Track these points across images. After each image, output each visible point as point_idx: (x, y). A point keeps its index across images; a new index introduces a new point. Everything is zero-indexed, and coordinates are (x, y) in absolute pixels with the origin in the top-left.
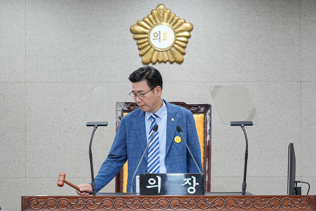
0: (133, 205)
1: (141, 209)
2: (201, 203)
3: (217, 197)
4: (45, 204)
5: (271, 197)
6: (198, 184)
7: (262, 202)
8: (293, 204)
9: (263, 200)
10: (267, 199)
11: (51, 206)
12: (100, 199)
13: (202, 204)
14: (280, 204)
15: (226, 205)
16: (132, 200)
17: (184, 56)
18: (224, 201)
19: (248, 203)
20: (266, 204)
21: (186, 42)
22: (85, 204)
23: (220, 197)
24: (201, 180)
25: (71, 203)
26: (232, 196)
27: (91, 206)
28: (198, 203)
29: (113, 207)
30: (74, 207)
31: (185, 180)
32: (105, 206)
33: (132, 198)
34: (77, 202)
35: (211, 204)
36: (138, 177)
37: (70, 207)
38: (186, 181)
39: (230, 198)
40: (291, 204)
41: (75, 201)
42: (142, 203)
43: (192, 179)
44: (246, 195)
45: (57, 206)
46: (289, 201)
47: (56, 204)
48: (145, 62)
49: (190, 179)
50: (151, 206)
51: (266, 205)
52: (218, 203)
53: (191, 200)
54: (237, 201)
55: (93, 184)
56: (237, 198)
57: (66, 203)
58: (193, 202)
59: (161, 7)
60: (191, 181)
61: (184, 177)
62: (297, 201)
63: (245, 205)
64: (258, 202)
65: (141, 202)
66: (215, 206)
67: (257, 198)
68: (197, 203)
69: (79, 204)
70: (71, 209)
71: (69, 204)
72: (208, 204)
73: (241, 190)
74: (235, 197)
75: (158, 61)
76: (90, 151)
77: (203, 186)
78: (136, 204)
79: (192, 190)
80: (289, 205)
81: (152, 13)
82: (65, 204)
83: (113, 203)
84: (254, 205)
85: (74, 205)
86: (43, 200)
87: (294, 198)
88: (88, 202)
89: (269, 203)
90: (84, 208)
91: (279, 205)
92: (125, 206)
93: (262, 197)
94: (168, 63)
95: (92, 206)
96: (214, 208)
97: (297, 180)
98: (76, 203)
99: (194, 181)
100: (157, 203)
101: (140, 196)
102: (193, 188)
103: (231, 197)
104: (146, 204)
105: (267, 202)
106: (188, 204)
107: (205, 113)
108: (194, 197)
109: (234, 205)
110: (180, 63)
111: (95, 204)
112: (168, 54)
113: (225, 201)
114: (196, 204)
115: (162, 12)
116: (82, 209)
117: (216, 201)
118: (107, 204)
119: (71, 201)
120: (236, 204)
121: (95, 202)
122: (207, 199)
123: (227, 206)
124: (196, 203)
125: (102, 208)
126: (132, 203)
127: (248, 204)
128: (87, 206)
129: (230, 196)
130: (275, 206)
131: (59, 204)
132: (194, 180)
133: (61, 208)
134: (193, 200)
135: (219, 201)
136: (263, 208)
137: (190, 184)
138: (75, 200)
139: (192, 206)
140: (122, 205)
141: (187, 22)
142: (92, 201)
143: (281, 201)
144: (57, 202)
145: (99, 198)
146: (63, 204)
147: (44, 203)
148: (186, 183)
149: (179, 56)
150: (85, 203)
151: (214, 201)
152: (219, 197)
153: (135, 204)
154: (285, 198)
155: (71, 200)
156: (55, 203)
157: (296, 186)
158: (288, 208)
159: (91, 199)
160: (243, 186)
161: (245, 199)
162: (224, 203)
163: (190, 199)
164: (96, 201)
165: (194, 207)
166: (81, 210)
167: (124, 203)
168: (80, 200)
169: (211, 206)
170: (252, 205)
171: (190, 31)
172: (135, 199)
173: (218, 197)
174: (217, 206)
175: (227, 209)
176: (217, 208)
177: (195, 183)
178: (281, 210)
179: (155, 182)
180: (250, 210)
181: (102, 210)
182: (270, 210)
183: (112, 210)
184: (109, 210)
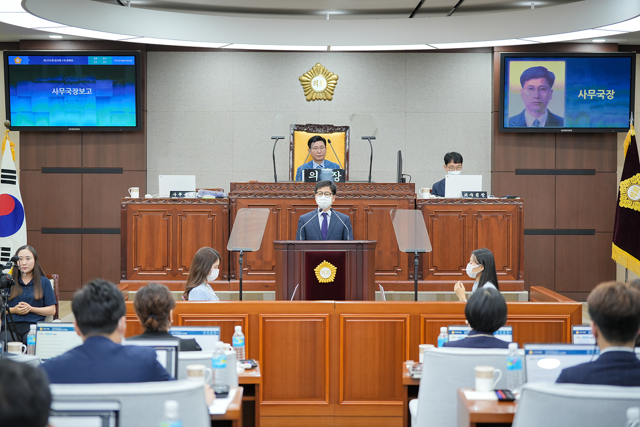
0: (300, 188)
1: (305, 191)
3: (353, 184)
5: (387, 184)
6: (341, 175)
8: (400, 188)
9: (382, 186)
10: (384, 185)
11: (249, 189)
13: (344, 188)
14: (392, 189)
17: (333, 96)
19: (372, 187)
20: (383, 188)
21: (334, 87)
23: (355, 183)
24: (343, 173)
28: (341, 188)
29: (288, 189)
30: (263, 190)
31: (333, 173)
33: (300, 184)
34: (265, 186)
35: (349, 188)
36: (303, 171)
37: (260, 190)
44: (371, 182)
46: (398, 187)
54: (365, 186)
55: (275, 175)
59: (319, 65)
60: (337, 174)
62: (403, 186)
63: (370, 189)
64: (379, 187)
65: (305, 187)
67: (378, 185)
69: (266, 188)
71: (260, 187)
72: (347, 188)
73: (368, 180)
74: (364, 184)
75: (316, 99)
76: (273, 154)
77: (344, 177)
78: (302, 188)
79: (337, 179)
80: (398, 189)
81: (312, 69)
82: (258, 188)
83: (287, 187)
84: (376, 189)
85: (263, 188)
86: (243, 185)
87: (401, 185)
88: (272, 187)
89: (385, 188)
92: (295, 189)
93: (381, 184)
94: (322, 100)
95: (274, 189)
96: (351, 191)
97: (403, 174)
99: (339, 174)
102: (338, 178)
104: (309, 188)
107: (345, 131)
110: (330, 100)
112: (322, 94)
113: (358, 186)
115: (319, 68)
116: (268, 191)
117: (352, 186)
118: (284, 188)
119: (261, 185)
120: (364, 188)
122: (347, 185)
123: (359, 190)
128: (271, 189)
129: (361, 183)
130: (389, 189)
131: (254, 188)
133: (255, 190)
135: (354, 186)
136: (381, 191)
137: (336, 176)
140: (293, 189)
141: (334, 74)
142: (274, 186)
143: (393, 187)
145: (279, 184)
146: (256, 187)
148: (333, 175)
149: (329, 96)
150: (270, 187)
154: (395, 185)
156: (252, 187)
157: (403, 177)
158: (397, 191)
159: (274, 184)
160: (369, 177)
161: (370, 185)
164: (277, 186)
167: (294, 187)
168: (267, 185)
169: (349, 190)
171: (336, 80)
174: (353, 189)
177: (339, 175)
178: (393, 192)
179: (314, 174)
180: (375, 192)
181: (281, 192)
182: (386, 192)
183: (287, 191)
184: (285, 191)
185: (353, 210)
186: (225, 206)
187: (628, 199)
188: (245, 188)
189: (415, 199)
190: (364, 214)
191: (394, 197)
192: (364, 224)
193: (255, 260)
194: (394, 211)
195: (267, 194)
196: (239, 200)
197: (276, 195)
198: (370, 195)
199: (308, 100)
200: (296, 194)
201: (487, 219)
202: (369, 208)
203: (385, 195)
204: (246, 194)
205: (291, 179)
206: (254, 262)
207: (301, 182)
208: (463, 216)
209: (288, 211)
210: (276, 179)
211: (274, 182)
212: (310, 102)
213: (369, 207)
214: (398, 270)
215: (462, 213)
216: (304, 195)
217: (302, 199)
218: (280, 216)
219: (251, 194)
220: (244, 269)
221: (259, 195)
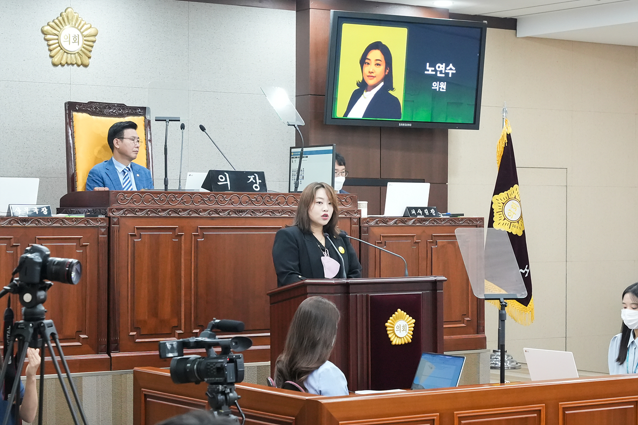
1: (216, 205)
2: (266, 200)
6: (260, 181)
11: (136, 201)
12: (180, 194)
13: (268, 201)
15: (287, 202)
17: (90, 60)
18: (285, 198)
25: (154, 198)
26: (292, 194)
29: (192, 202)
30: (158, 203)
32: (186, 202)
34: (161, 198)
35: (275, 201)
37: (153, 203)
39: (290, 196)
41: (158, 196)
45: (142, 201)
48: (56, 64)
49: (254, 176)
52: (281, 200)
57: (150, 198)
58: (260, 199)
59: (69, 10)
60: (255, 178)
62: (343, 199)
65: (217, 198)
69: (162, 200)
70: (155, 204)
71: (152, 199)
72: (272, 202)
74: (294, 194)
75: (67, 63)
79: (256, 188)
82: (149, 200)
83: (191, 199)
86: (129, 194)
88: (169, 198)
90: (167, 203)
92: (203, 202)
94: (75, 65)
95: (173, 202)
96: (278, 205)
98: (159, 198)
99: (257, 179)
100: (230, 200)
102: (257, 185)
104: (221, 201)
106: (256, 201)
107: (144, 115)
108: (260, 194)
110: (86, 66)
111: (176, 199)
112: (75, 57)
115: (71, 15)
117: (279, 198)
118: (187, 200)
120: (294, 201)
122: (272, 197)
124: (262, 200)
125: (183, 204)
126: (209, 199)
128: (169, 201)
133: (146, 204)
134: (260, 197)
135: (282, 198)
137: (254, 182)
140: (200, 201)
141: (92, 26)
142: (173, 196)
144: (143, 197)
146: (147, 199)
147: (130, 198)
148: (250, 181)
149: (86, 61)
150: (167, 198)
151: (277, 198)
152: (281, 194)
153: (211, 200)
155: (155, 195)
156: (141, 198)
159: (173, 194)
162: (286, 200)
163: (257, 196)
164: (177, 197)
165: (261, 204)
166: (164, 205)
167: (202, 199)
168: (163, 195)
169: (275, 203)
171: (95, 36)
175: (288, 206)
176: (280, 204)
177: (258, 181)
179: (224, 180)
181: (183, 206)
183: (191, 206)
184: (189, 205)
186: (103, 230)
187: (505, 219)
188: (132, 200)
189: (360, 218)
193: (147, 318)
195: (163, 210)
196: (123, 218)
197: (176, 211)
199: (55, 65)
200: (204, 211)
201: (443, 246)
204: (134, 210)
206: (145, 322)
208: (416, 242)
209: (193, 237)
210: (166, 185)
212: (57, 68)
215: (415, 238)
216: (216, 211)
217: (213, 218)
218: (183, 245)
219: (141, 210)
220: (130, 334)
221: (152, 212)
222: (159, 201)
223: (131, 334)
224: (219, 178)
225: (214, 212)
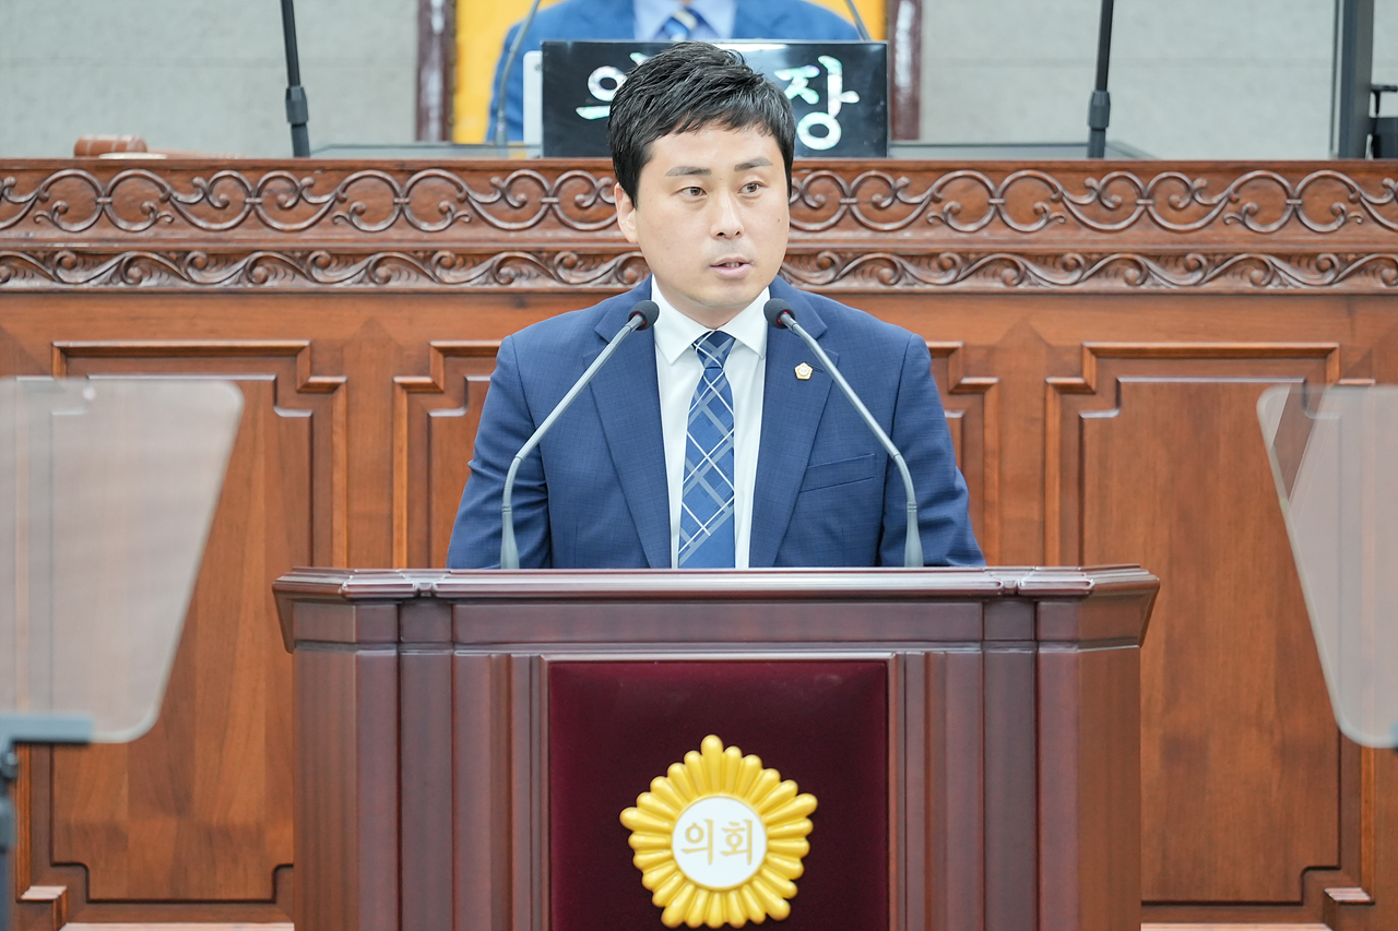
0: (507, 206)
1: (548, 228)
2: (867, 199)
3: (955, 166)
4: (38, 202)
5: (1240, 168)
6: (852, 97)
7: (1193, 198)
8: (1359, 205)
9: (1199, 182)
10: (1218, 179)
11: (70, 212)
12: (333, 173)
13: (877, 205)
14: (1291, 208)
15: (1002, 209)
16: (504, 180)
18: (991, 186)
19: (1118, 199)
20: (1214, 206)
22: (253, 205)
23: (970, 166)
24: (869, 78)
25: (175, 194)
26: (1033, 165)
27: (282, 212)
28: (854, 200)
29: (402, 216)
30: (195, 220)
31: (784, 75)
32: (360, 213)
33: (505, 170)
34: (211, 192)
35: (921, 203)
36: (533, 59)
37: (168, 219)
38: (790, 82)
39: (1023, 173)
40: (1351, 206)
41: (197, 186)
42: (555, 200)
43: (824, 72)
44: (1110, 156)
45: (103, 209)
46: (1339, 193)
47: (98, 203)
49: (813, 72)
50: (601, 215)
51: (1214, 212)
52: (957, 200)
53: (815, 185)
54: (1060, 188)
55: (294, 96)
56: (1060, 176)
57: (149, 197)
58: (826, 192)
60: (819, 84)
61: (781, 63)
62: (1382, 189)
63: (1104, 210)
64: (1173, 193)
65: (551, 193)
66: (946, 214)
67: (1164, 175)
68: (848, 201)
69: (217, 204)
70: (178, 226)
71: (163, 201)
72: (904, 207)
73: (1083, 133)
74: (1050, 168)
77: (878, 109)
78: (523, 204)
79: (819, 131)
80: (1335, 214)
82: (146, 204)
83: (396, 195)
84: (1151, 209)
85: (195, 208)
86: (25, 178)
87: (1363, 176)
88: (265, 194)
89: (1230, 200)
90: (247, 222)
91: (1284, 210)
92: (466, 216)
93: (1193, 169)
95: (287, 214)
96: (937, 226)
97: (1378, 78)
98: (200, 196)
99: (835, 82)
101: (542, 158)
102: (828, 120)
103: (1030, 165)
104: (578, 205)
105: (1220, 197)
106: (801, 204)
108: (831, 166)
109: (1045, 211)
111: (301, 201)
113: (997, 187)
114: (844, 207)
116: (237, 230)
117: (947, 187)
118: (371, 201)
119: (177, 184)
120: (1053, 204)
121: (304, 193)
122: (903, 180)
123: (1007, 218)
124: (843, 201)
125: (342, 226)
126: (503, 197)
127: (1118, 206)
128: (261, 212)
129: (1020, 165)
130: (1265, 214)
131: (111, 203)
132: (829, 77)
133: (123, 225)
134: (828, 183)
135: (965, 190)
136: (1198, 225)
137: (811, 97)
138: (197, 180)
139: (821, 213)
140: (449, 209)
142: (287, 185)
143: (1294, 189)
144: (104, 188)
145: (324, 170)
146: (134, 201)
147: (30, 196)
150: (249, 194)
151: (940, 189)
152: (966, 165)
153: (516, 204)
154: (1315, 175)
155: (178, 179)
156: (93, 194)
157: (1377, 111)
158: (1333, 226)
159: (286, 174)
160: (1093, 108)
161: (1104, 181)
162: (992, 196)
163: (810, 177)
164: (310, 186)
165: (833, 220)
166: (230, 232)
167: (460, 195)
168: (226, 181)
169: (922, 218)
170: (1140, 209)
172: (514, 175)
173: (959, 166)
174: (955, 213)
175: (1008, 231)
176: (952, 223)
177: (838, 96)
178: (1297, 238)
180: (1131, 236)
181: (343, 236)
182: (1233, 237)
183: (394, 233)
184: (377, 232)
185: (959, 390)
188: (44, 207)
190: (1054, 422)
191: (1298, 279)
192: (1054, 505)
193: (124, 816)
194: (1301, 408)
195: (222, 259)
197: (300, 261)
198: (1091, 263)
200: (469, 258)
202: (1090, 374)
203: (1223, 262)
204: (47, 260)
205: (434, 128)
206: (115, 835)
207: (515, 155)
209: (403, 400)
210: (298, 127)
211: (283, 149)
213: (1090, 363)
214: (1339, 894)
216: (544, 260)
217: (522, 300)
218: (339, 441)
219: (87, 258)
220: (28, 895)
221: (154, 267)
222: (205, 207)
223: (35, 893)
224: (593, 84)
225: (526, 268)
